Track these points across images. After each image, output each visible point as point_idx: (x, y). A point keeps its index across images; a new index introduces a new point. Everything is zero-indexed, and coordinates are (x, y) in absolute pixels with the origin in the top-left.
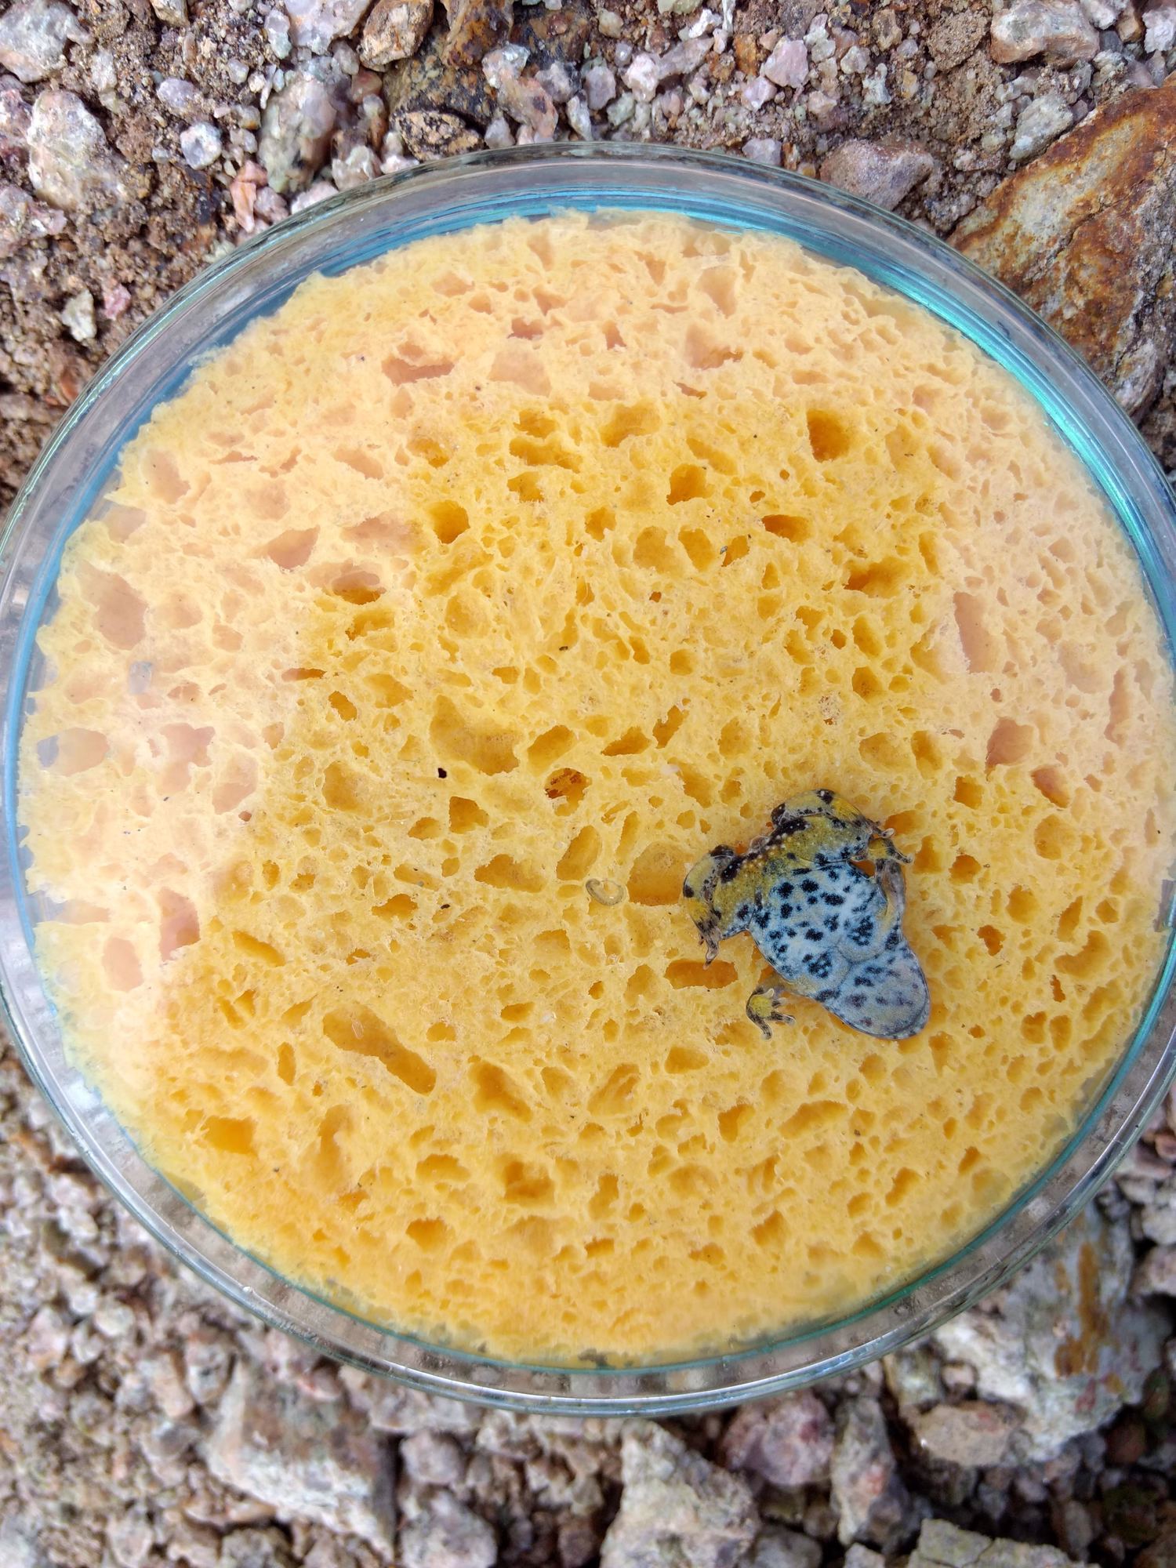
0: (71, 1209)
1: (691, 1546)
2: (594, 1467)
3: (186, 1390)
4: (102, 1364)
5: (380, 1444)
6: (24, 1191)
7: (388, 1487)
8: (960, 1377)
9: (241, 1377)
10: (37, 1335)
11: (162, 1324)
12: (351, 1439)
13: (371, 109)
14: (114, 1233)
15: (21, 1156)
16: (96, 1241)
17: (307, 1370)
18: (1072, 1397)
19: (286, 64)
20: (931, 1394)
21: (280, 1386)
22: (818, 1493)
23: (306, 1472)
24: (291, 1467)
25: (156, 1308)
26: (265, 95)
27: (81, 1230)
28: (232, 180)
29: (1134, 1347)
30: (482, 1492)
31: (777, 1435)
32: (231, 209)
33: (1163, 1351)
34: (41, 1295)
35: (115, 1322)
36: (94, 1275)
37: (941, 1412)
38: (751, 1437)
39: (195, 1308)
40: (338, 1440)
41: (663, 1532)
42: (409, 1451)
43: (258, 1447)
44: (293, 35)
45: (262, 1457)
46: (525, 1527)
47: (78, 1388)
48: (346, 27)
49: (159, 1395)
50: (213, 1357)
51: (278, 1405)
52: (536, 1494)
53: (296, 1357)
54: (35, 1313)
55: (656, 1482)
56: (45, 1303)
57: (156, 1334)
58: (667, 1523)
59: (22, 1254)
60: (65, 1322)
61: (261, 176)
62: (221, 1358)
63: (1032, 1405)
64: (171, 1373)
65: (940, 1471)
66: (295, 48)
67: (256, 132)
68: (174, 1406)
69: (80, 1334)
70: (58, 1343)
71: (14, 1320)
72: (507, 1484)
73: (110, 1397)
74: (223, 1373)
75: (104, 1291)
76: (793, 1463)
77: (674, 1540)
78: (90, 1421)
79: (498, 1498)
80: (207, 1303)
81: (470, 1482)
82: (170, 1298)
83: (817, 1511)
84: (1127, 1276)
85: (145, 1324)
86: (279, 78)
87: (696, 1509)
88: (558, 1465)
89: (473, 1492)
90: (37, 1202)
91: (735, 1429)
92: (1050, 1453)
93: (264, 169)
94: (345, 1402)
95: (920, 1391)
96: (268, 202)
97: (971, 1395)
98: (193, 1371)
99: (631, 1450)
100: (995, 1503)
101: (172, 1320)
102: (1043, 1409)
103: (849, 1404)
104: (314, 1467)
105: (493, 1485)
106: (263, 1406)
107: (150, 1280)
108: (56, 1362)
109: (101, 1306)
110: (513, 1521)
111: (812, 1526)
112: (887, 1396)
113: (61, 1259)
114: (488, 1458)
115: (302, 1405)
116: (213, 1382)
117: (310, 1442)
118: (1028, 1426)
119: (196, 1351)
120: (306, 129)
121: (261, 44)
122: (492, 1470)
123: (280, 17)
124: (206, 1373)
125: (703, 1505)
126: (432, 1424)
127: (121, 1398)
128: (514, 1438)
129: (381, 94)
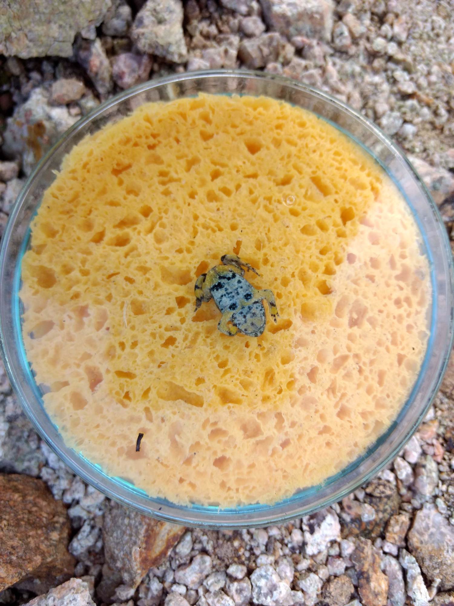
0: (405, 80)
1: (153, 22)
2: (195, 40)
3: (347, 25)
4: (378, 25)
5: (272, 26)
6: (423, 82)
7: (265, 11)
8: (75, 111)
9: (328, 36)
10: (405, 30)
11: (362, 47)
12: (283, 25)
13: (404, 491)
14: (387, 76)
15: (427, 95)
16: (393, 71)
17: (306, 47)
18: (34, 116)
19: (436, 497)
20: (83, 101)
21: (314, 37)
22: (111, 52)
23: (297, 8)
24: (303, 9)
25: (365, 53)
26: (440, 485)
27: (400, 74)
28: (444, 454)
29: (15, 138)
30: (231, 18)
31: (133, 71)
32: (442, 445)
33: (4, 140)
34: (407, 45)
35: (379, 43)
36: (390, 59)
37: (78, 97)
38: (143, 68)
39: (351, 57)
40: (288, 23)
41: (165, 24)
42: (262, 27)
43: (317, 13)
44: (436, 507)
45: (314, 9)
46: (212, 9)
47: (385, 14)
48: (419, 514)
49: (356, 21)
50: (341, 41)
51: (313, 30)
52: (211, 23)
53: (312, 51)
54: (407, 38)
55: (174, 42)
56: (405, 42)
57: (363, 43)
58: (165, 29)
59: (418, 58)
60: (396, 37)
61: (435, 458)
62: (337, 41)
63: (47, 109)
64: (354, 30)
65: (70, 74)
66: (434, 502)
67: (440, 472)
68: (349, 18)
69: (390, 35)
70: (397, 29)
71: (414, 33)
72: (223, 23)
73: (373, 14)
74: (335, 35)
75: (386, 54)
76: (125, 62)
77: (160, 22)
78: (377, 4)
79: (224, 17)
80: (347, 60)
81: (236, 21)
82: (361, 58)
83: (109, 45)
84: (25, 163)
85: (368, 45)
86: (437, 492)
87: (157, 37)
88: (207, 37)
89: (234, 17)
90: (418, 79)
91: (148, 69)
92: (35, 92)
93: (435, 461)
94: (289, 38)
95: (87, 102)
96: (430, 451)
97: (69, 105)
98: (346, 33)
99: (184, 50)
100: (47, 67)
101: (358, 50)
102: (43, 109)
103: (110, 89)
104: (295, 11)
105: (228, 22)
106: (318, 28)
107: (370, 62)
108: (395, 21)
109: (385, 48)
110: (216, 10)
111: (109, 40)
112: (97, 96)
113: (404, 61)
114: (233, 32)
115: (304, 32)
116: (338, 31)
117: (298, 20)
118: (45, 100)
119: (347, 41)
120: (425, 478)
121: (446, 501)
122: (230, 27)
123: (442, 511)
124: (342, 34)
125: (155, 39)
126: (257, 40)
127: (369, 15)
128: (225, 42)
129: (401, 496)
